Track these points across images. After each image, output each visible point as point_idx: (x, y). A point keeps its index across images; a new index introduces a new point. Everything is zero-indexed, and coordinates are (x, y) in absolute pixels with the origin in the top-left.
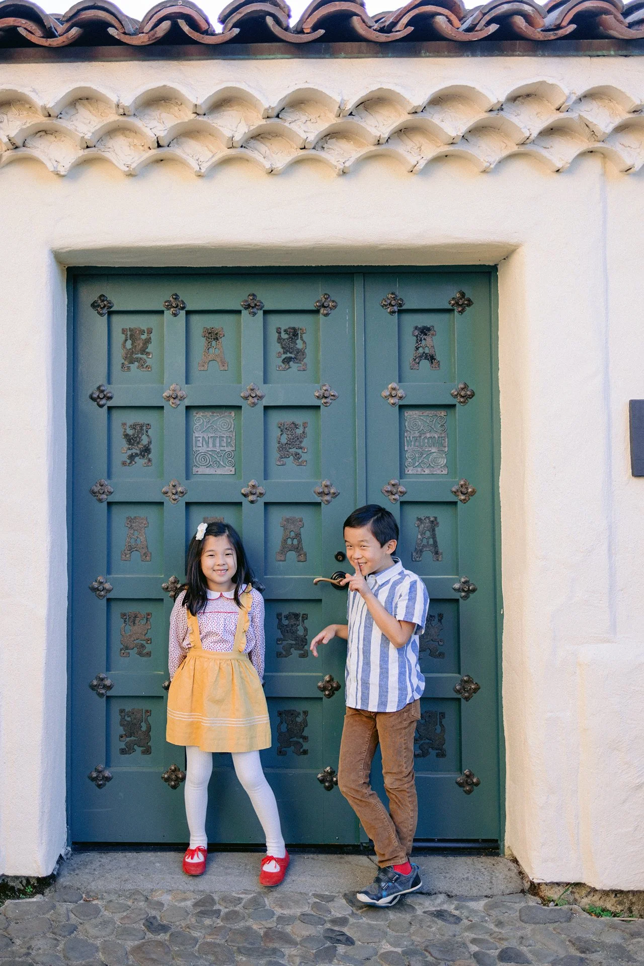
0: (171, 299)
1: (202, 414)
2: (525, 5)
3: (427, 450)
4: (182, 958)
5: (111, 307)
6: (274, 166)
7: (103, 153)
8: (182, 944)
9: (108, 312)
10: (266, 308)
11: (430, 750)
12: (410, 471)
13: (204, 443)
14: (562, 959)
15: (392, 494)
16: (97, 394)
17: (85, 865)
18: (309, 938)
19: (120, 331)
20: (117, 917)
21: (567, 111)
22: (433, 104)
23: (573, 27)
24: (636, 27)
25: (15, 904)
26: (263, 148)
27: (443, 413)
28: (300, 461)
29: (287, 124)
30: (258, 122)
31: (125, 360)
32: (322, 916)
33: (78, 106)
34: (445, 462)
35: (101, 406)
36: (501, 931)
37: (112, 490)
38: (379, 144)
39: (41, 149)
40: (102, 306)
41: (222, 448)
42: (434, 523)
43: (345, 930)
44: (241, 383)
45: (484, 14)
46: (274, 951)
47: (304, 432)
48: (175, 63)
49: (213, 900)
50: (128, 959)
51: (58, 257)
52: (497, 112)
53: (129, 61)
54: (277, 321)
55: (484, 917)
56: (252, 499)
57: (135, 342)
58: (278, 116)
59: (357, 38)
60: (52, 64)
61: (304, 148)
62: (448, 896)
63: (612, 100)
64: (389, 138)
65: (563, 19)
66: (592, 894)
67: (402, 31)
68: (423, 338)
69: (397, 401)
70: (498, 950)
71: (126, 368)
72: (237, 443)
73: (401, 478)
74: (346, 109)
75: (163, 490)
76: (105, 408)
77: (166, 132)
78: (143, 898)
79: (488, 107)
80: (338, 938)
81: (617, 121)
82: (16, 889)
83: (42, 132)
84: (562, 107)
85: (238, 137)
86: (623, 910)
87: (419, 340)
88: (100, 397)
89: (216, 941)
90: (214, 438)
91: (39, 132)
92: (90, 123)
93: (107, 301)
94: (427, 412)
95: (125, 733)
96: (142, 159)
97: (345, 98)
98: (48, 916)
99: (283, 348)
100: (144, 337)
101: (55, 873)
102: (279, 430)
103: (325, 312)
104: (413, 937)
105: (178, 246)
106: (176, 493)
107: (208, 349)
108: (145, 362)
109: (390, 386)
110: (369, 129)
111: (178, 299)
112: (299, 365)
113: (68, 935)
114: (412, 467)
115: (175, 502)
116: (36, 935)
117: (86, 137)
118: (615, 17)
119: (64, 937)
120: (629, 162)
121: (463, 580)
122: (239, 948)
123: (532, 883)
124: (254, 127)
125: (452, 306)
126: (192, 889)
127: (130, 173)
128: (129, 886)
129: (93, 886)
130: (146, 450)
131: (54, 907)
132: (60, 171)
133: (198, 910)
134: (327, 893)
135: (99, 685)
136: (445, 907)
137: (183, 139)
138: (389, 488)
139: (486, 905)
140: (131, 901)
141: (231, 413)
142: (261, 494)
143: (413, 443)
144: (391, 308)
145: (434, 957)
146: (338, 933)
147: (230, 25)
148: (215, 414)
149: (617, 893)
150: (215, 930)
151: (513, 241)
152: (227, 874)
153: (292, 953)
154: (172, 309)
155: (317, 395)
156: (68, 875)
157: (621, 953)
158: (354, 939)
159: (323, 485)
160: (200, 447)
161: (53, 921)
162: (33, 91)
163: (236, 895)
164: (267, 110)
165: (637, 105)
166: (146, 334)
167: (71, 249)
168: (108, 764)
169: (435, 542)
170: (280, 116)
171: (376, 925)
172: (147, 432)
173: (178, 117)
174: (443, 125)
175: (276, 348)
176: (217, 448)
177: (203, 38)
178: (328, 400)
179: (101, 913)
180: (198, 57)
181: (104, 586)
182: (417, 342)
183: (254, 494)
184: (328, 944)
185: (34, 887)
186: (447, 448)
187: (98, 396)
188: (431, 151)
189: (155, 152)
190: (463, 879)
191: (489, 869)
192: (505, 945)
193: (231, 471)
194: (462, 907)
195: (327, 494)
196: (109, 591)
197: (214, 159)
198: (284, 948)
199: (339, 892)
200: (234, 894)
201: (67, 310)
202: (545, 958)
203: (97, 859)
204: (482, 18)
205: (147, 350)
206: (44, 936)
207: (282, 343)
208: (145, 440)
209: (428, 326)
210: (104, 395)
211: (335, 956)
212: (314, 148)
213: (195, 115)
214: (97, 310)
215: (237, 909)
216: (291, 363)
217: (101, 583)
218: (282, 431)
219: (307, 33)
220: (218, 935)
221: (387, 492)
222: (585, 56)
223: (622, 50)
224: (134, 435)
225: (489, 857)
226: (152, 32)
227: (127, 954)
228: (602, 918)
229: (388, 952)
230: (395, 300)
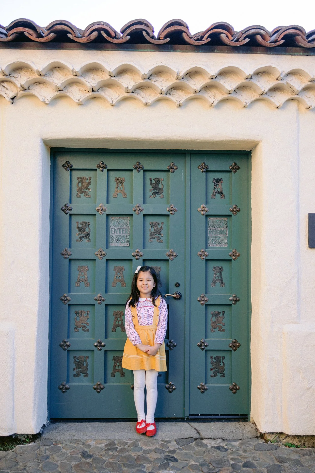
0: (100, 164)
1: (114, 218)
2: (261, 30)
3: (218, 236)
4: (97, 469)
5: (71, 167)
6: (147, 102)
7: (66, 94)
8: (98, 463)
9: (70, 169)
10: (145, 169)
11: (218, 374)
12: (210, 245)
13: (115, 231)
14: (271, 466)
15: (202, 256)
16: (65, 208)
17: (55, 428)
18: (157, 459)
19: (76, 179)
20: (68, 452)
21: (281, 80)
22: (221, 75)
23: (283, 41)
24: (312, 42)
25: (21, 447)
26: (142, 93)
27: (226, 219)
28: (160, 240)
29: (153, 82)
30: (139, 81)
31: (78, 192)
32: (164, 450)
33: (54, 71)
34: (227, 242)
35: (66, 214)
36: (245, 454)
37: (71, 253)
38: (196, 93)
39: (37, 91)
40: (67, 166)
41: (124, 234)
42: (221, 270)
43: (174, 455)
44: (133, 204)
45: (243, 34)
46: (140, 465)
47: (162, 227)
48: (100, 51)
49: (114, 443)
50: (72, 470)
51: (45, 142)
52: (249, 79)
53: (79, 50)
54: (150, 175)
55: (238, 448)
56: (137, 258)
57: (83, 183)
58: (149, 78)
59: (185, 43)
60: (42, 50)
61: (161, 94)
62: (223, 440)
63: (302, 76)
64: (201, 90)
65: (279, 37)
66: (288, 438)
67: (206, 40)
68: (217, 184)
69: (205, 213)
70: (243, 463)
71: (79, 196)
72: (130, 231)
73: (206, 248)
74: (180, 76)
75: (95, 253)
76: (68, 214)
77: (96, 84)
78: (82, 443)
79: (245, 77)
80: (171, 459)
81: (303, 86)
82: (22, 440)
83: (38, 83)
84: (279, 78)
85: (130, 88)
86: (301, 445)
87: (215, 185)
88: (66, 209)
89: (114, 461)
90: (120, 229)
91: (36, 82)
92: (60, 79)
93: (70, 164)
94: (219, 218)
95: (76, 367)
96: (85, 97)
97: (180, 71)
98: (36, 452)
99: (153, 187)
100: (87, 181)
101: (41, 432)
102: (150, 226)
103: (172, 171)
104: (205, 458)
105: (102, 138)
106: (102, 255)
107: (118, 188)
108: (88, 193)
109: (202, 206)
110: (191, 85)
111: (104, 164)
112: (160, 195)
113: (45, 460)
114: (211, 244)
115: (101, 259)
116: (29, 461)
117: (58, 85)
118: (302, 37)
119: (43, 461)
120: (309, 104)
121: (234, 296)
122: (124, 464)
123: (261, 434)
124: (138, 83)
125: (231, 169)
126: (105, 438)
127: (79, 103)
128: (75, 438)
129: (59, 438)
130: (88, 235)
131: (39, 448)
132: (46, 102)
133: (107, 448)
134: (168, 439)
135: (64, 345)
136: (221, 444)
137: (105, 88)
138: (201, 253)
139: (240, 444)
140: (76, 444)
141: (128, 218)
142: (141, 255)
143: (212, 233)
144: (202, 170)
145: (213, 466)
146: (171, 457)
147: (126, 35)
148: (120, 218)
149: (299, 436)
150: (113, 457)
151: (257, 139)
152: (122, 431)
153: (149, 466)
154: (101, 169)
155: (168, 210)
156: (47, 433)
157: (298, 463)
158: (178, 459)
159: (170, 252)
160: (113, 233)
161: (38, 454)
162: (32, 63)
163: (126, 441)
164: (143, 75)
165: (312, 78)
166: (88, 180)
167: (51, 139)
168: (68, 382)
169: (221, 278)
170: (150, 78)
171: (189, 453)
172: (88, 226)
173: (102, 77)
174: (224, 85)
175: (149, 187)
176: (121, 234)
177: (113, 40)
178: (173, 212)
179: (61, 450)
180: (112, 49)
181: (67, 298)
182: (215, 186)
183: (138, 256)
184: (166, 461)
185: (30, 439)
186: (227, 235)
187: (65, 209)
188: (220, 97)
189: (91, 94)
190: (230, 432)
191: (243, 427)
192: (246, 460)
193: (128, 245)
194: (229, 444)
195: (172, 256)
196: (69, 301)
197: (119, 98)
198: (145, 464)
199: (173, 439)
200: (124, 441)
201: (51, 168)
202: (263, 465)
203: (62, 426)
204: (242, 36)
205: (89, 188)
206: (33, 461)
207: (152, 186)
208: (87, 230)
209: (220, 179)
210: (68, 208)
211: (168, 467)
212: (166, 94)
213: (110, 77)
214: (65, 168)
215: (125, 447)
216: (156, 195)
217: (66, 297)
218: (152, 226)
219: (162, 40)
220: (115, 459)
221: (200, 255)
222: (289, 55)
223: (305, 53)
224: (82, 227)
225: (243, 422)
226: (89, 36)
227: (71, 468)
228: (291, 448)
229: (193, 464)
230: (204, 166)
